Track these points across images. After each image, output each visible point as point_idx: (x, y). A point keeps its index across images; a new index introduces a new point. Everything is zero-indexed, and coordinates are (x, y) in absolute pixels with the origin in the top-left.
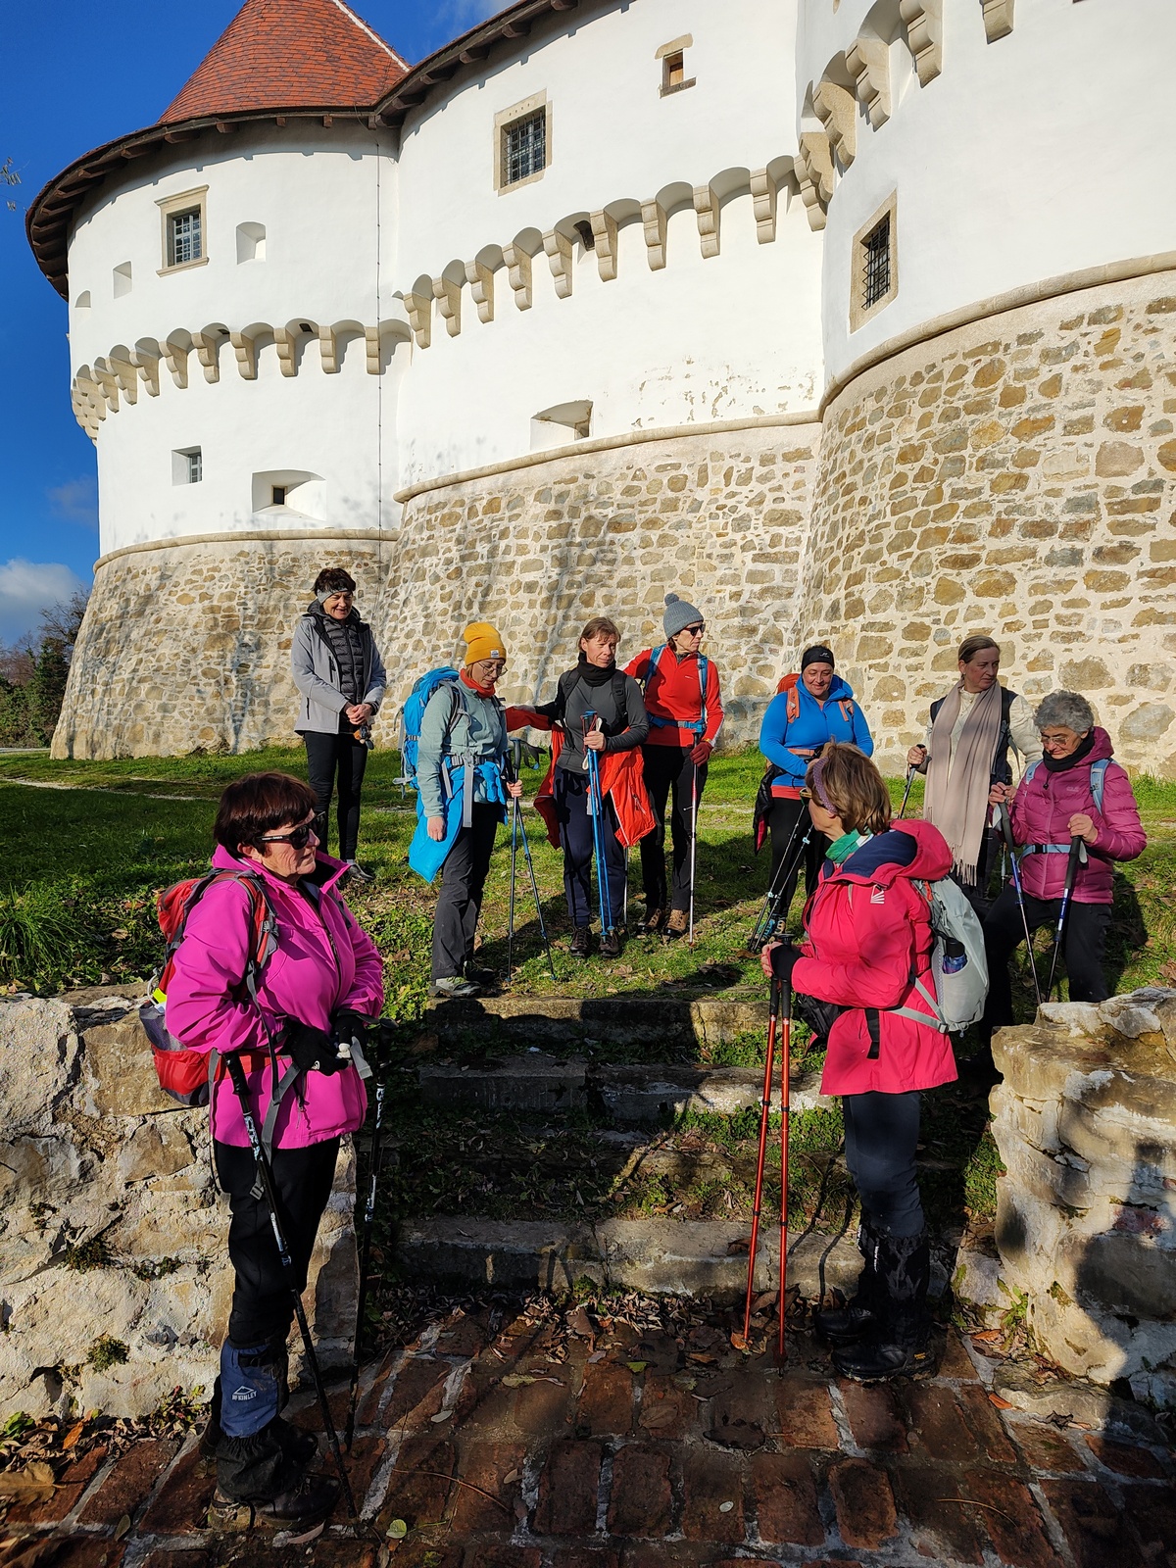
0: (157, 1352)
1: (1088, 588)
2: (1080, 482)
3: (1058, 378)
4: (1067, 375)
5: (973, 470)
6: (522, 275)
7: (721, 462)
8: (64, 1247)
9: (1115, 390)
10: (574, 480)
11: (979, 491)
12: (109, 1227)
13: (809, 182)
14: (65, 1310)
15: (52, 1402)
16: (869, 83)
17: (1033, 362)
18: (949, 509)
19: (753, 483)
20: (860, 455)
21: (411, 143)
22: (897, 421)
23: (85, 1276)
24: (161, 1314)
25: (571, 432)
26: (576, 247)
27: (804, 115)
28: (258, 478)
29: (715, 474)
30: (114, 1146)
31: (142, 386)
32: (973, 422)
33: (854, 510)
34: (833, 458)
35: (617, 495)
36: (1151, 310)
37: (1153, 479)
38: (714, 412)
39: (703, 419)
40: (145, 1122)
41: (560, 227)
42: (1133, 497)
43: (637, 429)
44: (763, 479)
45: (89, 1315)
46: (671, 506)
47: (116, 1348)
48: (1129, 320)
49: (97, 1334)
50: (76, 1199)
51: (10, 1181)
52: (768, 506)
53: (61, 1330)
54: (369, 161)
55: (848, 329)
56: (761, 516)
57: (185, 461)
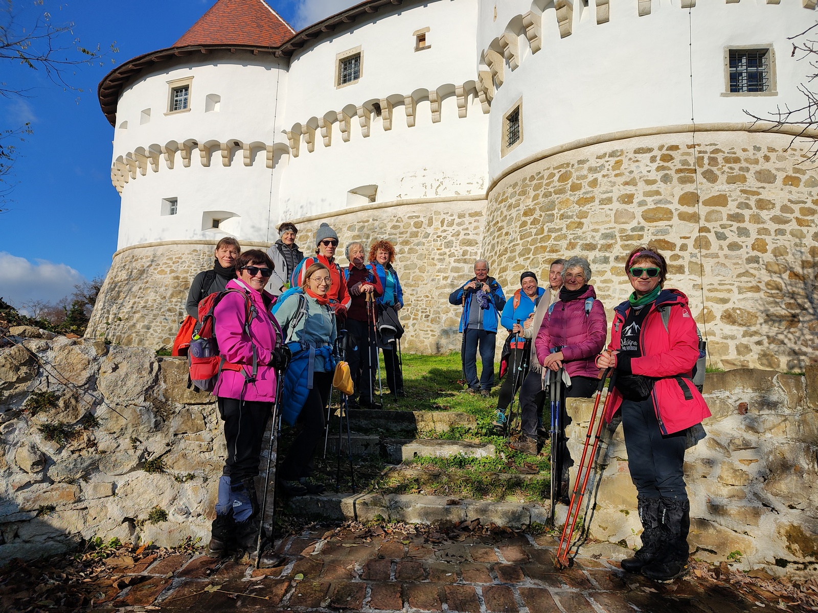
0: (181, 518)
1: (612, 274)
2: (607, 226)
3: (596, 180)
4: (600, 179)
5: (558, 220)
6: (346, 126)
7: (439, 216)
8: (144, 460)
9: (622, 186)
10: (368, 221)
11: (561, 229)
12: (165, 454)
13: (482, 92)
14: (141, 490)
15: (131, 535)
16: (509, 51)
17: (585, 172)
18: (547, 237)
19: (455, 226)
20: (505, 213)
21: (295, 65)
22: (523, 198)
23: (151, 476)
24: (184, 500)
25: (367, 199)
26: (372, 114)
27: (480, 63)
28: (206, 214)
29: (436, 221)
30: (171, 416)
31: (150, 167)
32: (558, 198)
33: (502, 238)
34: (493, 215)
35: (388, 229)
36: (635, 152)
37: (640, 226)
38: (437, 193)
39: (431, 196)
40: (185, 407)
41: (365, 105)
42: (631, 233)
43: (399, 199)
44: (459, 224)
45: (152, 494)
46: (415, 235)
47: (163, 513)
48: (626, 156)
49: (155, 505)
50: (151, 439)
51: (124, 424)
52: (461, 237)
53: (139, 500)
54: (274, 71)
55: (500, 157)
56: (458, 241)
57: (169, 204)
